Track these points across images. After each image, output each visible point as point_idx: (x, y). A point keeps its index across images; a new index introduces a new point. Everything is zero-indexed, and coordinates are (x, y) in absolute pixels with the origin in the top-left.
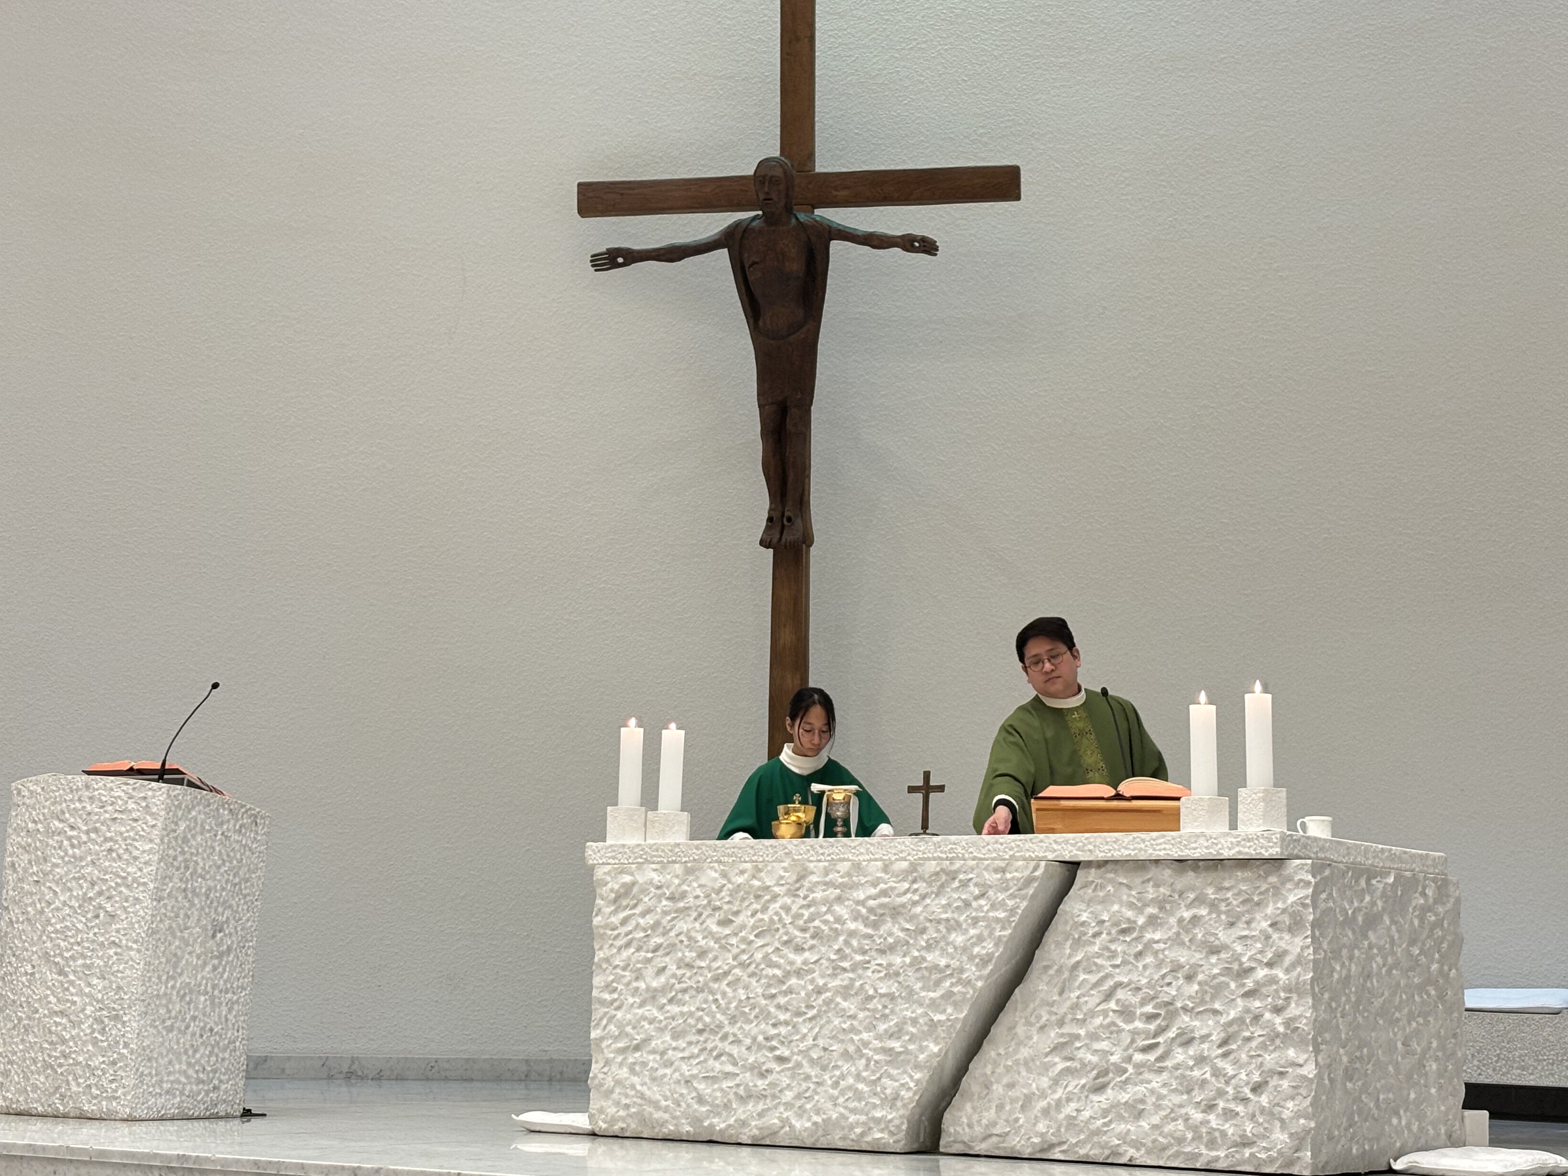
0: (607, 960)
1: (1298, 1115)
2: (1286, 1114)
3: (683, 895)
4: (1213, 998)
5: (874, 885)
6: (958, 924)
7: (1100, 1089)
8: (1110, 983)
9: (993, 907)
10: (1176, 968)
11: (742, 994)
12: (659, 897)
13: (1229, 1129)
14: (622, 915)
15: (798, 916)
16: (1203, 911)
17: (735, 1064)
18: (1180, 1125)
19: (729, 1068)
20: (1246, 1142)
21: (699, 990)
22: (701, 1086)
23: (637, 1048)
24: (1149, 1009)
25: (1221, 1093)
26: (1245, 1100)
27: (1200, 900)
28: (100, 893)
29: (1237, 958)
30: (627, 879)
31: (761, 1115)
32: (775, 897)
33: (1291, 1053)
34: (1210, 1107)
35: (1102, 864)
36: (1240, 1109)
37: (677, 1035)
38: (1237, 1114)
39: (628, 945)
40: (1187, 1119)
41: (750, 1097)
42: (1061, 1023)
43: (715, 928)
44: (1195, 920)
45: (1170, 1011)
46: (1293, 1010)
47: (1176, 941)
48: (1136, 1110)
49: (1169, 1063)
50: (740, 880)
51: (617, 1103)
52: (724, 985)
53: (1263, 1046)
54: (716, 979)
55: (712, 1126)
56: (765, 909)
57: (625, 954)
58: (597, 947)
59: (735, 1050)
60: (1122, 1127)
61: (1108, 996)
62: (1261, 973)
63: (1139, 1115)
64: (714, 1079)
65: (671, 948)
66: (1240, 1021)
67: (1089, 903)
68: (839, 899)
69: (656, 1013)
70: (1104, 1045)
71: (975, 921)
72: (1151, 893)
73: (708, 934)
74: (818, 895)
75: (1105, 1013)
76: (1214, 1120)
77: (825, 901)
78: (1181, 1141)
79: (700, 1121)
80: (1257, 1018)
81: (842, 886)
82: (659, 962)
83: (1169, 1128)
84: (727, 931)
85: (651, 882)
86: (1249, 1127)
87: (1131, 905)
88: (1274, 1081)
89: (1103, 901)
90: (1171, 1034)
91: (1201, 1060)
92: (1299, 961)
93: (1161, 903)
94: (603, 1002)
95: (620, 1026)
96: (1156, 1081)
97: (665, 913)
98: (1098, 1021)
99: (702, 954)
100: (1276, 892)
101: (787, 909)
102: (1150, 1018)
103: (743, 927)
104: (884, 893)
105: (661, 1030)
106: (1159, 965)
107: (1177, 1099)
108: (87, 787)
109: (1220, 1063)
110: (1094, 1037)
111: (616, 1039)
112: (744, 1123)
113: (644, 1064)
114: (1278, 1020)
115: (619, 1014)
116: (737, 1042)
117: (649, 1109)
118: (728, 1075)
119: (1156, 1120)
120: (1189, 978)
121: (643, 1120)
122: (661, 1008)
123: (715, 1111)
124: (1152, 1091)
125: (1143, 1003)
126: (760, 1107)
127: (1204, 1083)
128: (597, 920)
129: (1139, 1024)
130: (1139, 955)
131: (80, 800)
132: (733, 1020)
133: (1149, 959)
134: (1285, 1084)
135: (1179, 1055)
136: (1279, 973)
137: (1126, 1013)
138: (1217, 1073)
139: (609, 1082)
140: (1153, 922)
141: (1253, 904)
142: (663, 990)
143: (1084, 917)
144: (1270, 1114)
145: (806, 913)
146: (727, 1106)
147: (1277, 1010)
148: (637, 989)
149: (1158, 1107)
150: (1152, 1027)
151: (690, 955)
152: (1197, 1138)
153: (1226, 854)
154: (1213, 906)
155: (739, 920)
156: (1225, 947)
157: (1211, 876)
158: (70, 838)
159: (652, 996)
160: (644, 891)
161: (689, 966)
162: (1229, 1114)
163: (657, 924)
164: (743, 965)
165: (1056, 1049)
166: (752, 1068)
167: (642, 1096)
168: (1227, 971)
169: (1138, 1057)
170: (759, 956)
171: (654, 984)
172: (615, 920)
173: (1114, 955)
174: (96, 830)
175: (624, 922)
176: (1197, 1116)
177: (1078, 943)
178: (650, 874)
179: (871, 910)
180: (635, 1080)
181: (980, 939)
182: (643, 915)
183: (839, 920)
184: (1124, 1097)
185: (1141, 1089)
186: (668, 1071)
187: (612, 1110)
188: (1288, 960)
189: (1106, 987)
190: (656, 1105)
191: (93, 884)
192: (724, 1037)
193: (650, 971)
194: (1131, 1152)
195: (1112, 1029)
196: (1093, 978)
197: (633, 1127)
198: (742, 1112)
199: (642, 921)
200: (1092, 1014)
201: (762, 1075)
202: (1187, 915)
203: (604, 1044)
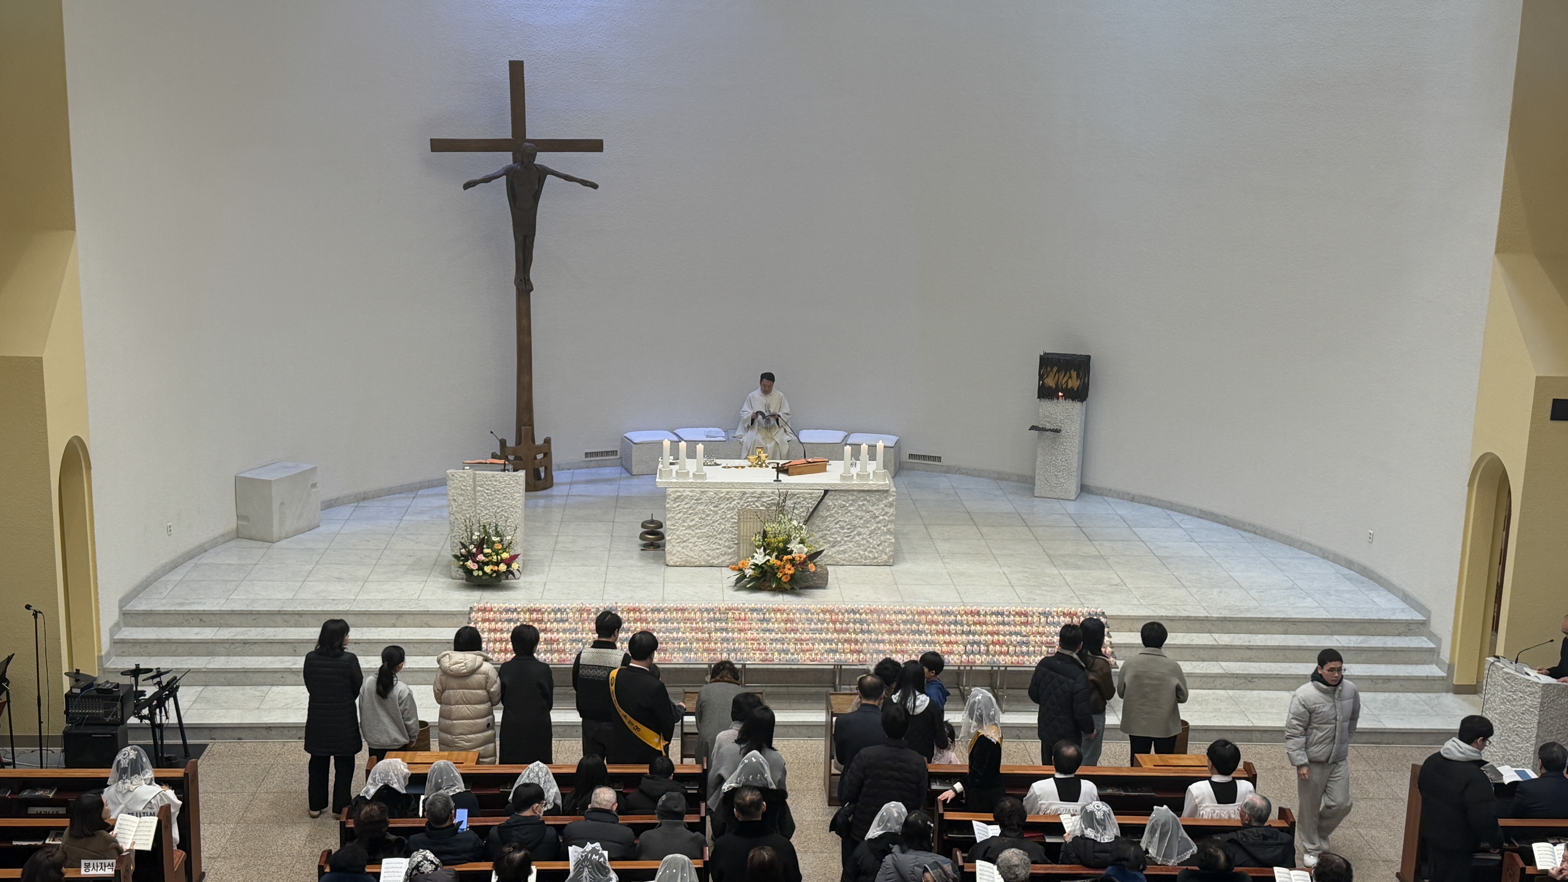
0: (672, 517)
1: (889, 552)
2: (887, 551)
3: (701, 499)
4: (867, 523)
5: (769, 497)
6: (797, 508)
7: (833, 547)
8: (837, 520)
9: (808, 503)
10: (857, 516)
11: (723, 527)
12: (691, 500)
13: (871, 555)
14: (677, 504)
15: (743, 505)
16: (865, 502)
17: (720, 545)
18: (857, 555)
19: (718, 547)
20: (875, 558)
21: (707, 526)
22: (709, 552)
23: (684, 542)
24: (849, 527)
25: (869, 547)
26: (875, 548)
27: (865, 500)
28: (502, 510)
29: (875, 514)
30: (680, 494)
31: (730, 559)
32: (734, 500)
33: (888, 536)
34: (866, 550)
35: (836, 490)
36: (874, 550)
37: (698, 538)
38: (872, 552)
39: (679, 513)
40: (859, 553)
41: (725, 554)
42: (822, 531)
43: (713, 509)
44: (864, 504)
45: (855, 527)
46: (889, 526)
47: (857, 509)
48: (844, 552)
49: (854, 540)
50: (722, 495)
51: (678, 557)
52: (716, 524)
53: (881, 535)
54: (713, 523)
55: (713, 563)
56: (730, 503)
57: (679, 515)
58: (667, 513)
59: (720, 542)
60: (840, 556)
61: (836, 524)
62: (881, 518)
63: (845, 553)
64: (713, 550)
65: (696, 514)
66: (875, 529)
67: (832, 500)
68: (757, 501)
69: (691, 532)
70: (836, 536)
71: (802, 507)
72: (850, 498)
73: (711, 510)
74: (750, 500)
75: (836, 528)
76: (866, 553)
77: (752, 501)
78: (857, 559)
79: (709, 561)
80: (879, 528)
81: (758, 498)
82: (692, 518)
83: (854, 556)
84: (717, 509)
85: (688, 495)
86: (876, 555)
87: (844, 501)
88: (884, 544)
89: (836, 499)
90: (855, 533)
91: (863, 539)
92: (892, 515)
93: (853, 500)
94: (670, 529)
95: (678, 536)
96: (850, 545)
97: (694, 504)
98: (834, 530)
99: (708, 515)
100: (886, 498)
101: (738, 503)
102: (848, 529)
103: (723, 508)
104: (773, 500)
105: (693, 537)
106: (852, 516)
107: (856, 549)
108: (493, 477)
109: (869, 540)
110: (833, 534)
111: (676, 539)
112: (724, 561)
113: (688, 546)
114: (885, 529)
115: (678, 533)
116: (721, 539)
117: (689, 559)
118: (717, 549)
119: (850, 554)
120: (861, 519)
121: (686, 561)
122: (693, 530)
123: (714, 558)
124: (849, 547)
125: (847, 525)
126: (730, 557)
127: (864, 545)
128: (667, 506)
129: (846, 531)
130: (846, 513)
131: (490, 481)
132: (719, 534)
133: (849, 514)
134: (886, 544)
135: (857, 538)
136: (886, 518)
137: (842, 528)
138: (868, 542)
139: (674, 552)
140: (851, 505)
141: (879, 500)
142: (694, 526)
143: (830, 504)
144: (882, 551)
145: (746, 505)
146: (718, 557)
147: (884, 526)
148: (684, 526)
149: (851, 551)
150: (849, 531)
151: (703, 516)
152: (862, 558)
153: (874, 489)
154: (868, 501)
155: (722, 506)
156: (872, 511)
157: (868, 494)
158: (487, 493)
159: (690, 527)
160: (686, 497)
161: (703, 519)
162: (870, 552)
163: (690, 507)
164: (723, 519)
165: (821, 537)
166: (726, 547)
167: (687, 555)
168: (871, 517)
169: (845, 539)
170: (729, 516)
171: (691, 524)
172: (674, 505)
173: (839, 513)
174: (499, 491)
175: (678, 506)
176: (862, 553)
177: (828, 510)
178: (687, 492)
179: (768, 504)
180: (684, 551)
181: (803, 512)
182: (685, 504)
183: (757, 507)
184: (841, 549)
185: (846, 547)
186: (696, 548)
187: (676, 559)
188: (889, 515)
189: (836, 521)
190: (693, 558)
191: (499, 508)
192: (716, 538)
193: (688, 520)
194: (843, 562)
195: (838, 532)
196: (833, 519)
197: (683, 563)
198: (723, 558)
199: (685, 506)
200: (832, 528)
201: (730, 548)
202: (861, 503)
203: (672, 541)
